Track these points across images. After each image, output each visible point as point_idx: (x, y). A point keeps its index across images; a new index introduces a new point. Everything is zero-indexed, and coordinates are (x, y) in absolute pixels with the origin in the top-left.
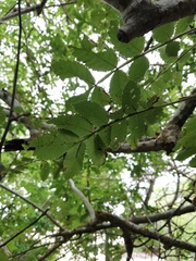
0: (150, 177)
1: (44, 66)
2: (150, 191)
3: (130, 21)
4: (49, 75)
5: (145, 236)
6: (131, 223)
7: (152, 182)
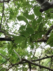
0: (35, 49)
1: (8, 17)
2: (35, 53)
3: (43, 7)
4: (9, 20)
5: (35, 65)
6: (31, 62)
7: (35, 50)
